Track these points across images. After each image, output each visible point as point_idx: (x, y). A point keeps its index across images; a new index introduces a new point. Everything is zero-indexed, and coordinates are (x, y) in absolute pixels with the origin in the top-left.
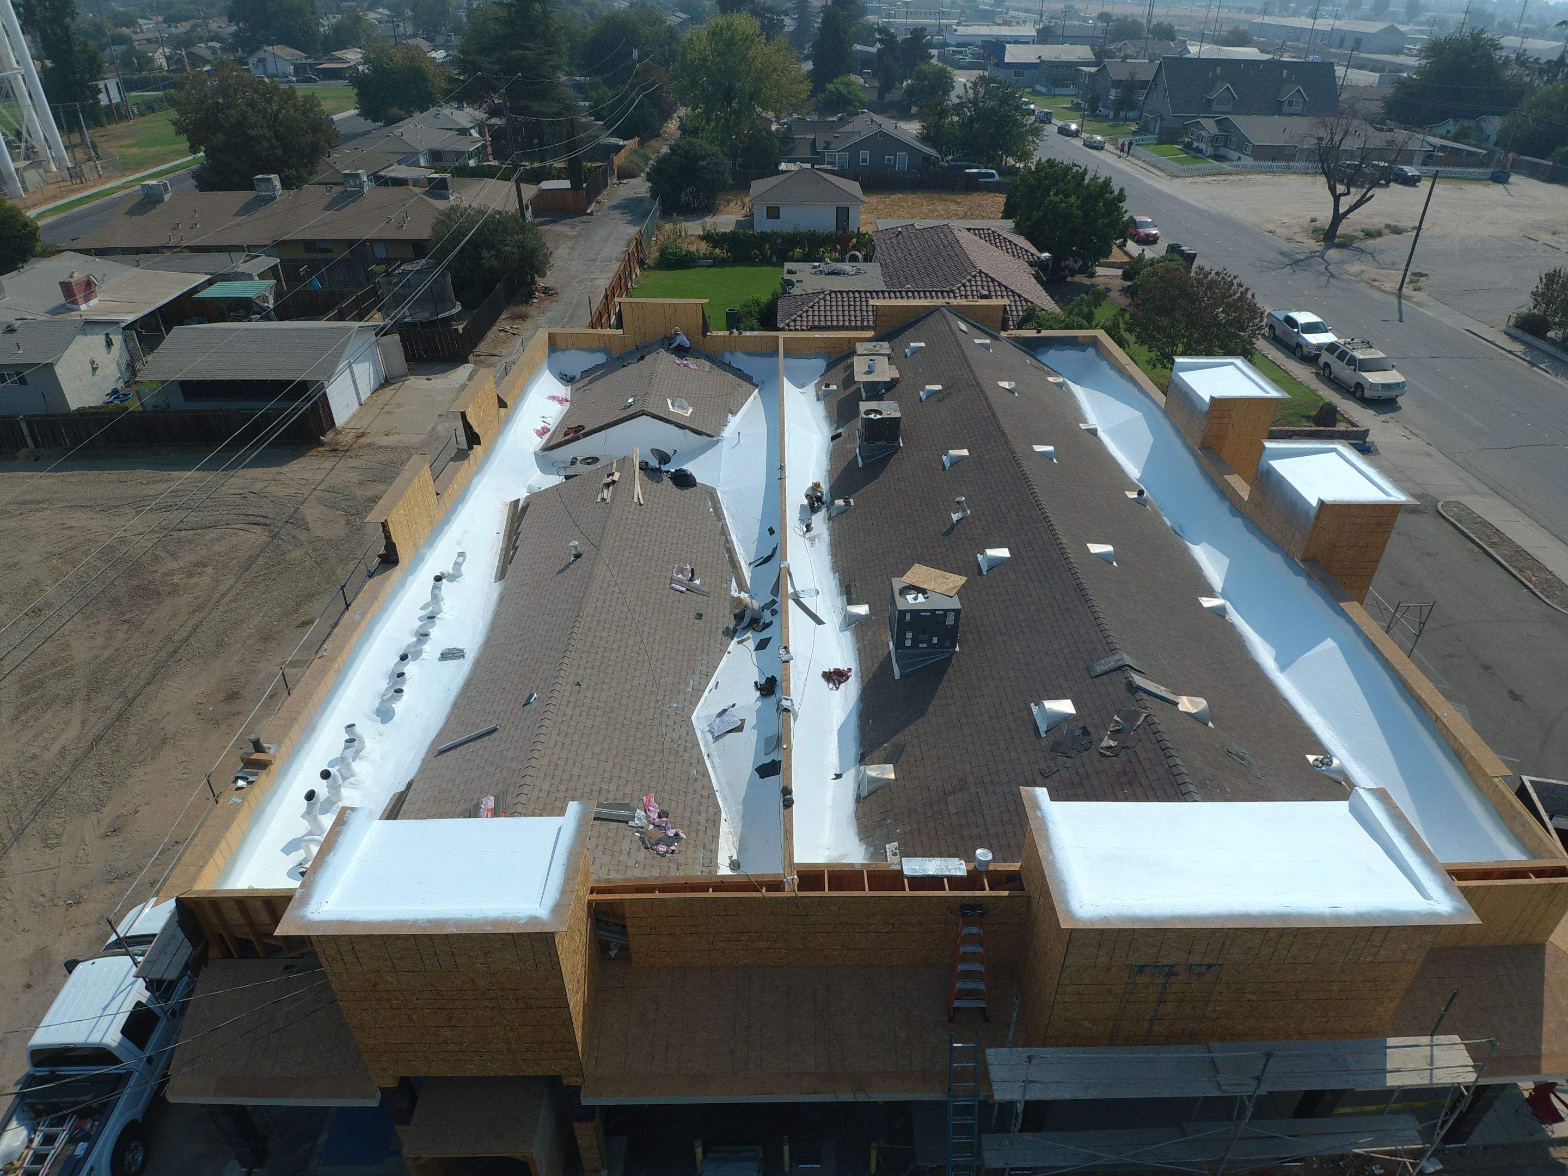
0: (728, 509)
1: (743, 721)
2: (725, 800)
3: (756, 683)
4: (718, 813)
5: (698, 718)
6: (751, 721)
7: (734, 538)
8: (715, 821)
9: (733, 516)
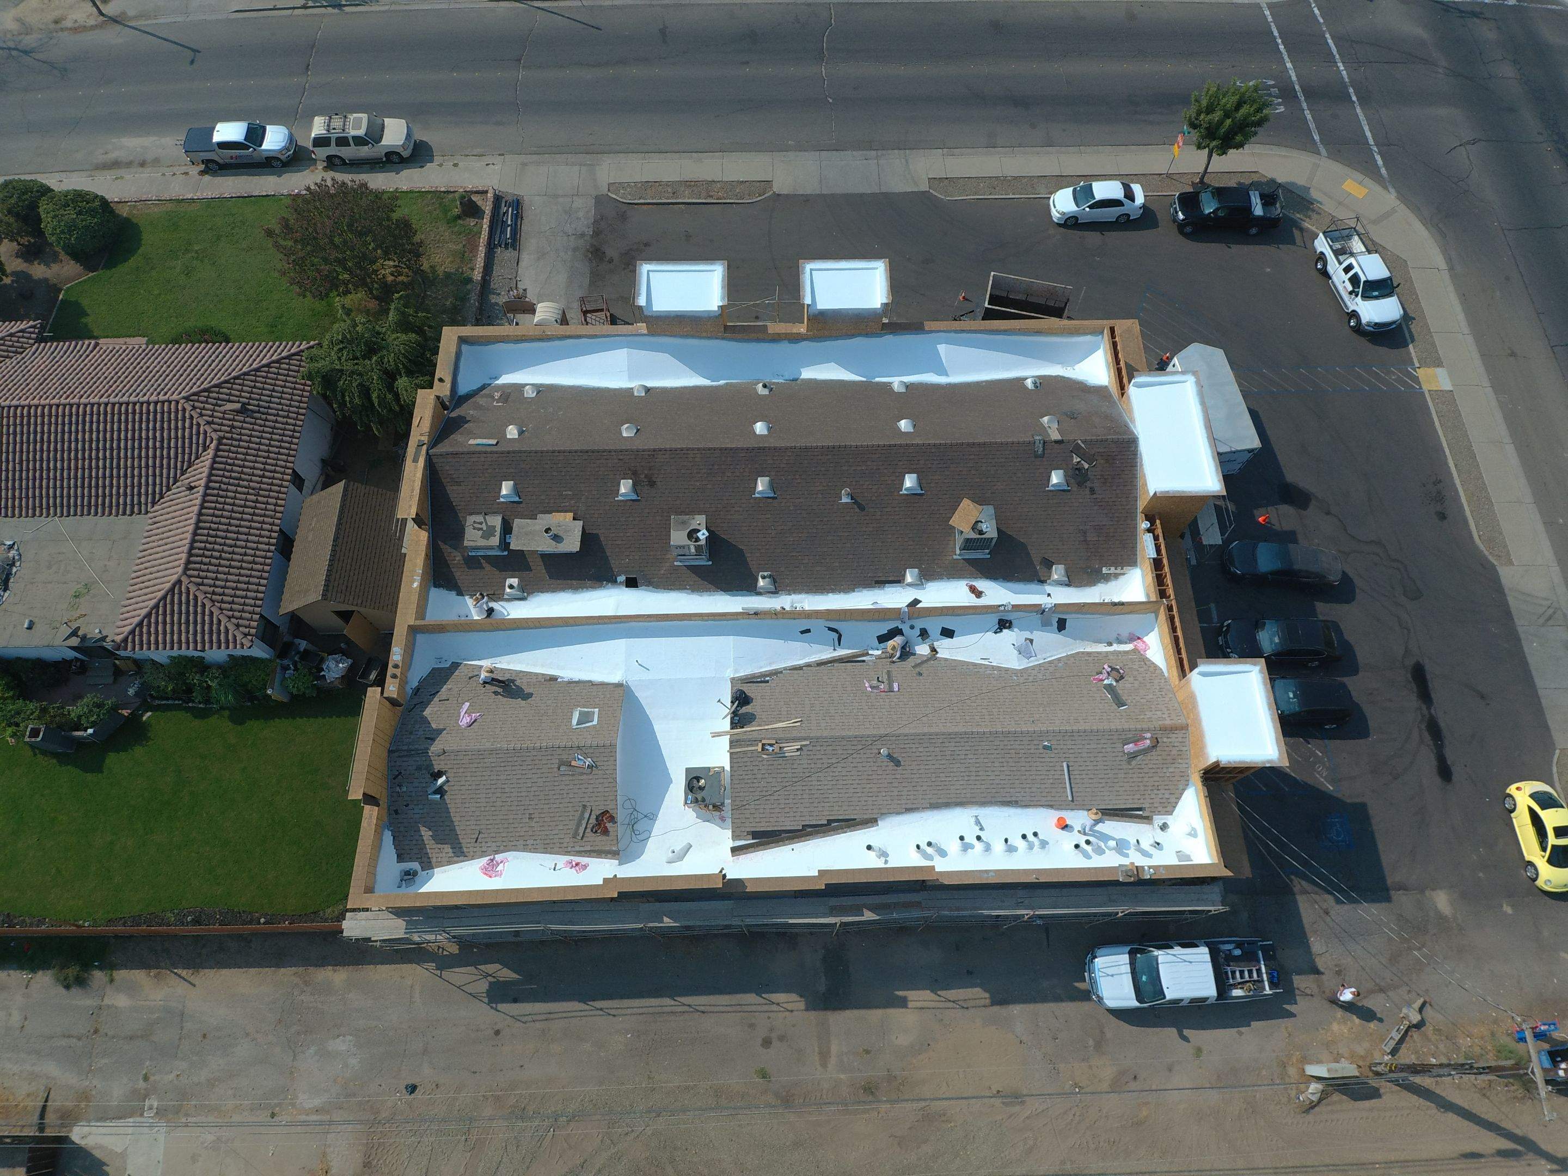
0: (761, 667)
1: (1026, 639)
2: (1072, 650)
3: (996, 633)
4: (1083, 653)
5: (1019, 665)
6: (1027, 634)
7: (807, 660)
8: (1089, 654)
9: (770, 664)
